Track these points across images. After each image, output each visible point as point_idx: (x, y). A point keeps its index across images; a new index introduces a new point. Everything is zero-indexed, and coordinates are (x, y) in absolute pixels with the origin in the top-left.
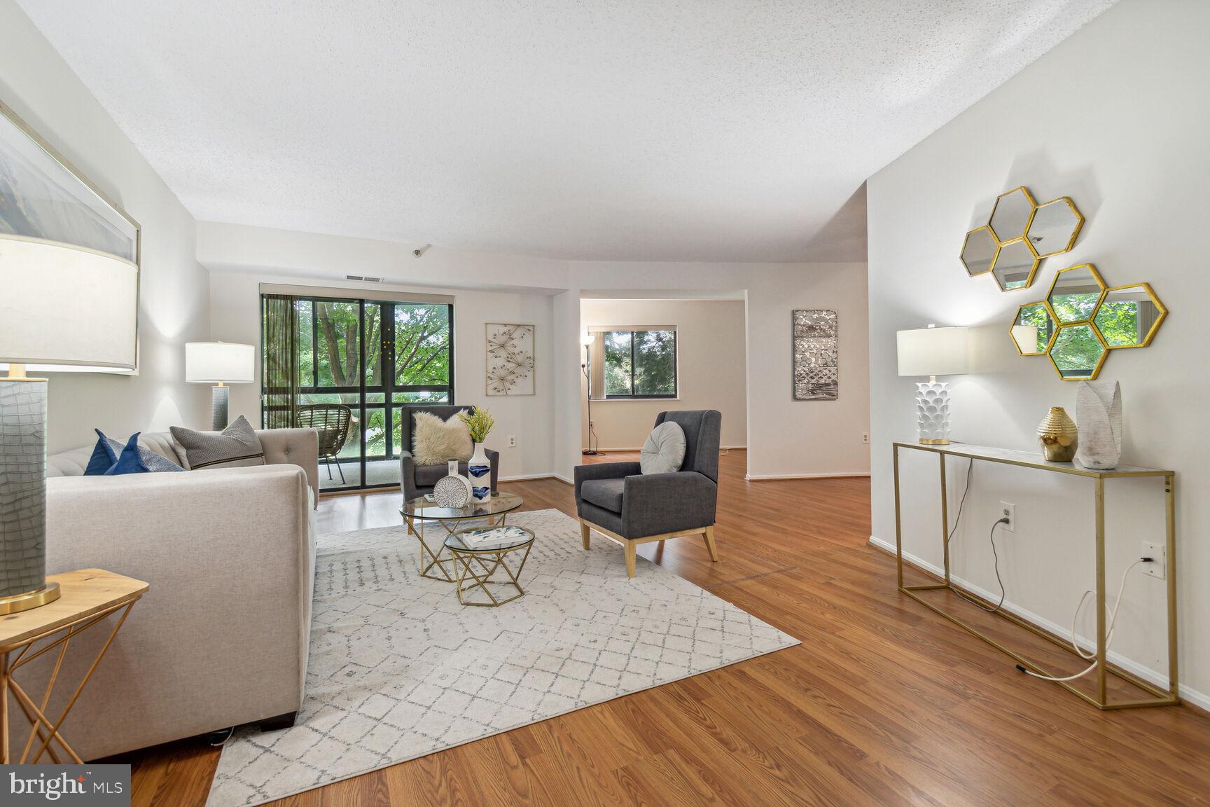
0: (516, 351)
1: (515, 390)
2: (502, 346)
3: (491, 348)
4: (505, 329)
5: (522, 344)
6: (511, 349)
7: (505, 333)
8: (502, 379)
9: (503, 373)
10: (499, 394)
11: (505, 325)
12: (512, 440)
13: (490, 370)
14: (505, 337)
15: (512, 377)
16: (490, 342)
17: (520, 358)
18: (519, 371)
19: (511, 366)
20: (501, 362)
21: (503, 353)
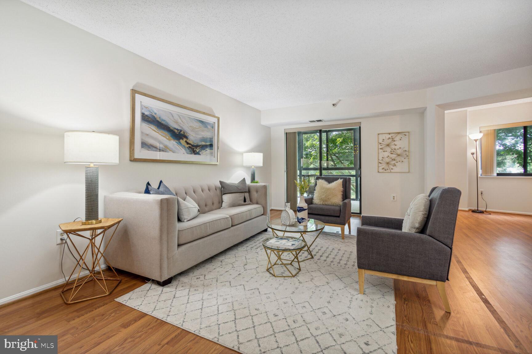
0: (397, 147)
1: (396, 169)
2: (388, 145)
3: (381, 147)
4: (390, 136)
5: (401, 144)
6: (393, 147)
7: (389, 138)
8: (388, 163)
9: (388, 160)
10: (385, 171)
11: (389, 134)
12: (394, 197)
13: (381, 159)
14: (390, 140)
15: (393, 162)
16: (380, 144)
17: (399, 152)
18: (398, 159)
19: (393, 156)
20: (386, 154)
21: (389, 149)
